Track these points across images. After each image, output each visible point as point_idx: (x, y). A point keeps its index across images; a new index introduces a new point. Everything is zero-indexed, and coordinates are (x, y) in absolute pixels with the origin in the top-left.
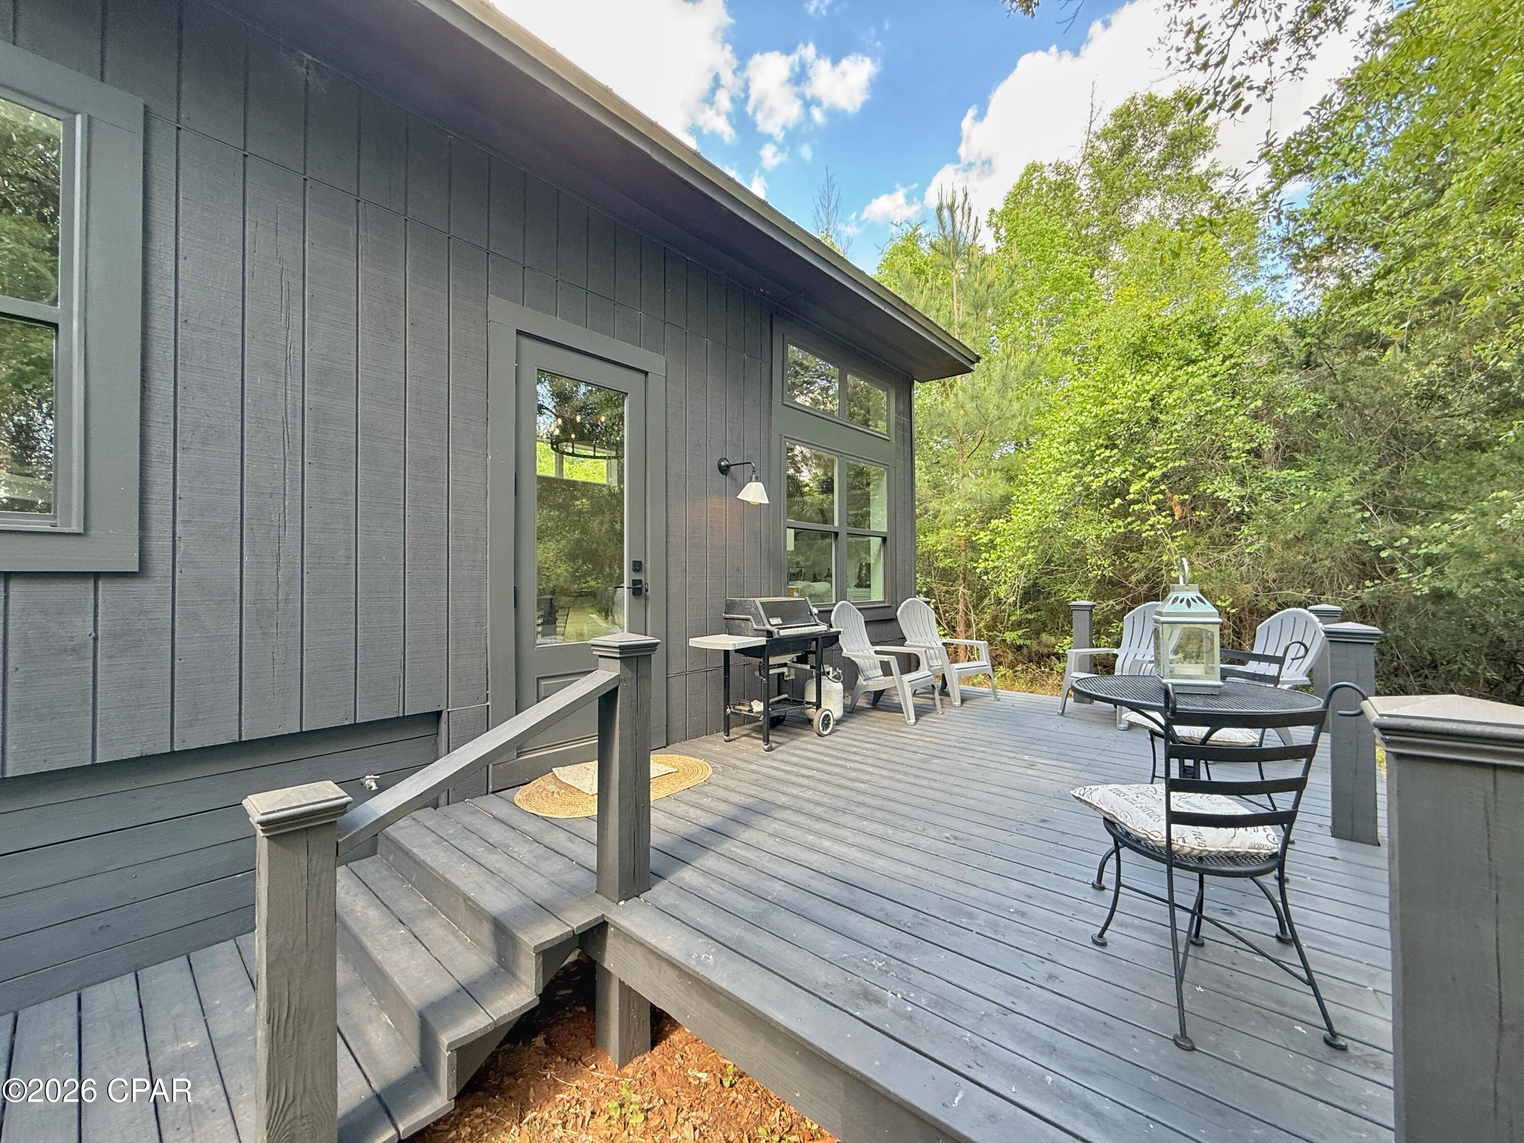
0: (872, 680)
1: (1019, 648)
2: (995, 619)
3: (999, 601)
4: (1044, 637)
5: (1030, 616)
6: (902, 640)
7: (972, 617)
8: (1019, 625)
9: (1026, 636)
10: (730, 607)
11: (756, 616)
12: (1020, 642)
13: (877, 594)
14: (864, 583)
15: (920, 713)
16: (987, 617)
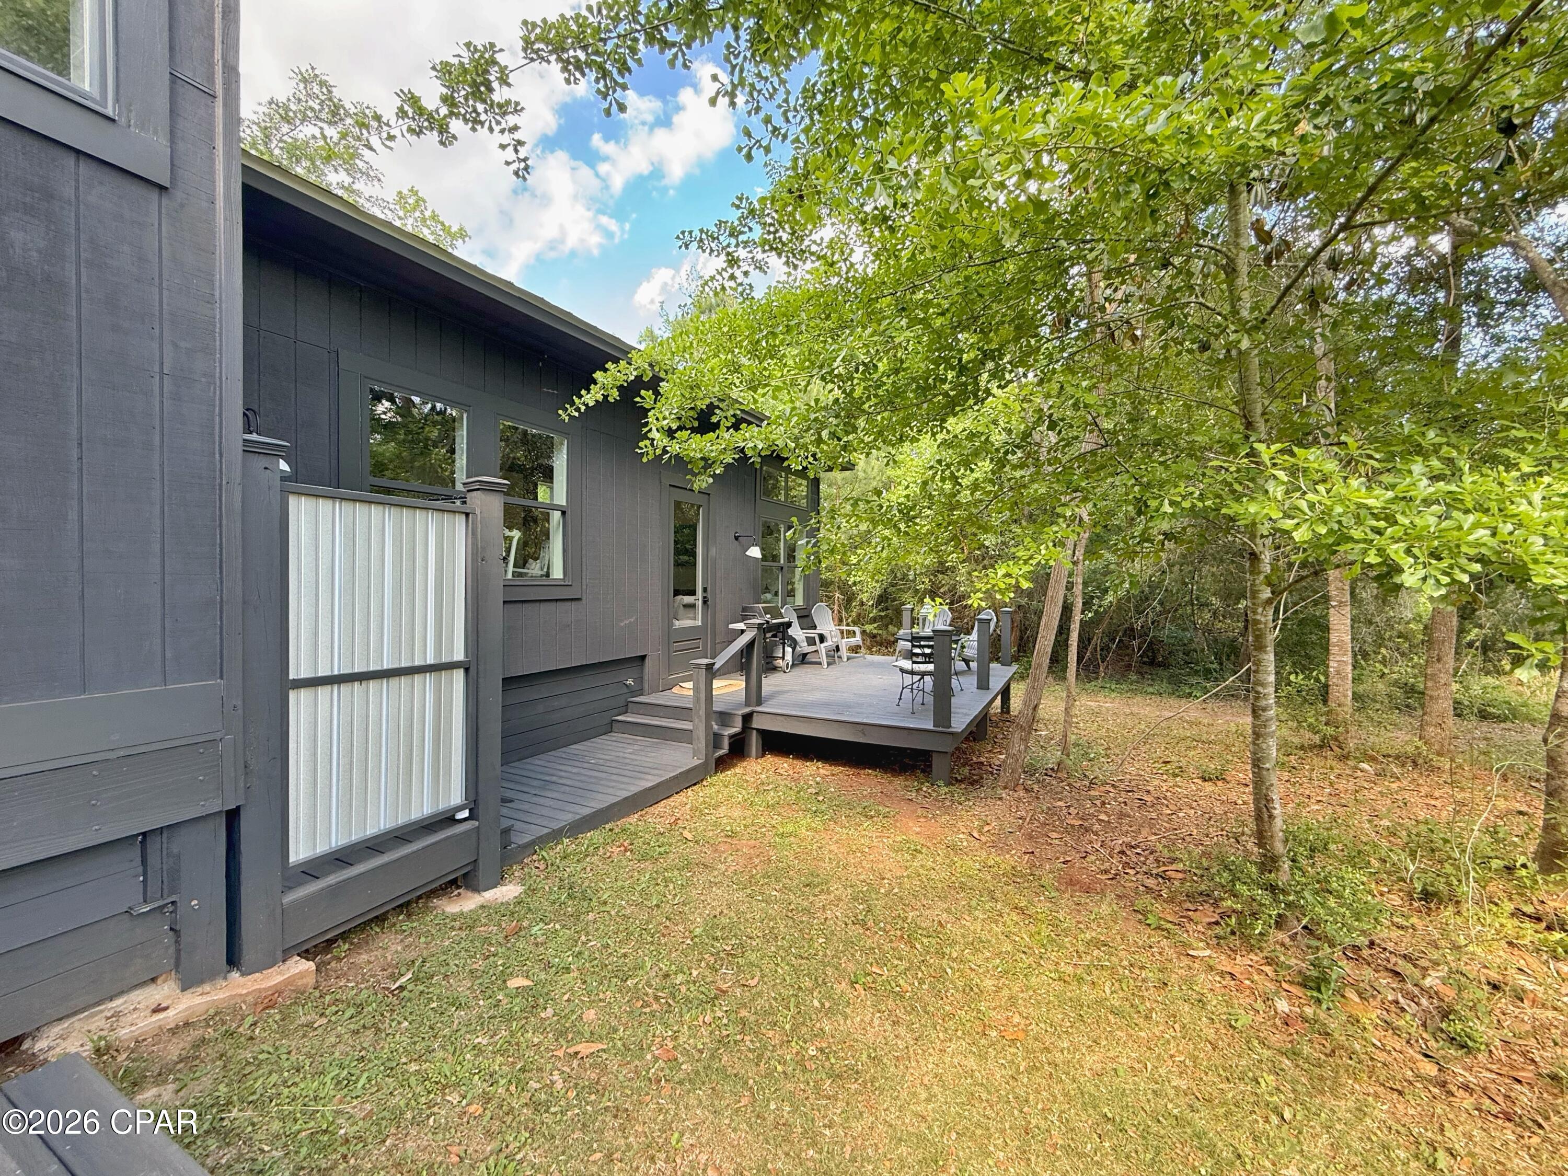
0: (804, 647)
1: (874, 636)
2: (859, 615)
3: (862, 604)
4: (891, 628)
5: (883, 614)
6: (815, 627)
7: (844, 614)
8: (874, 620)
9: (879, 628)
10: (745, 609)
11: (760, 614)
12: (875, 632)
13: (799, 601)
14: (791, 593)
15: (829, 664)
16: (854, 614)
